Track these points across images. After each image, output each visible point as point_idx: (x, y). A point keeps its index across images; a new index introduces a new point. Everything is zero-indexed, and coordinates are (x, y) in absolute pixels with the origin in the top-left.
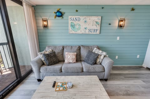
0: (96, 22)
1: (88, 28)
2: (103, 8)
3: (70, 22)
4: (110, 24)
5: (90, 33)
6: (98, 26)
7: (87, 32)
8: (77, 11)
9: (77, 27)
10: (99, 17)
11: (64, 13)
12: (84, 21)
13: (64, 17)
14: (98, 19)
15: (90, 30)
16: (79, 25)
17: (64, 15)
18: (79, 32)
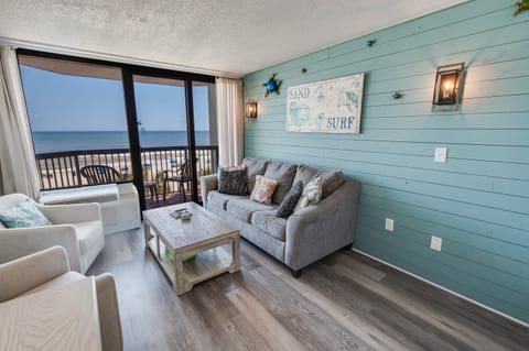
0: (349, 94)
1: (326, 116)
2: (371, 43)
3: (289, 101)
4: (398, 96)
5: (332, 130)
6: (353, 107)
7: (324, 127)
8: (305, 71)
9: (302, 113)
10: (357, 76)
11: (280, 83)
12: (318, 94)
13: (280, 91)
14: (353, 84)
15: (332, 122)
16: (308, 108)
17: (282, 86)
18: (306, 128)
